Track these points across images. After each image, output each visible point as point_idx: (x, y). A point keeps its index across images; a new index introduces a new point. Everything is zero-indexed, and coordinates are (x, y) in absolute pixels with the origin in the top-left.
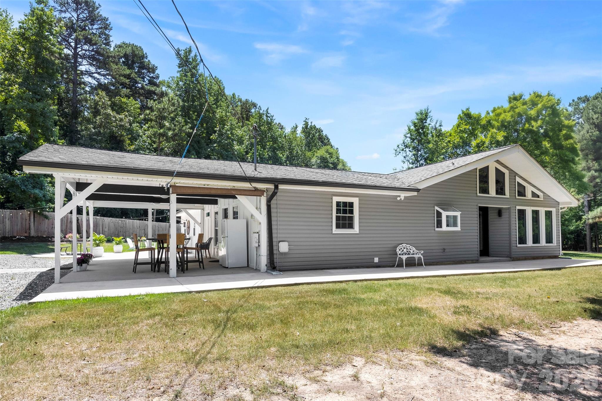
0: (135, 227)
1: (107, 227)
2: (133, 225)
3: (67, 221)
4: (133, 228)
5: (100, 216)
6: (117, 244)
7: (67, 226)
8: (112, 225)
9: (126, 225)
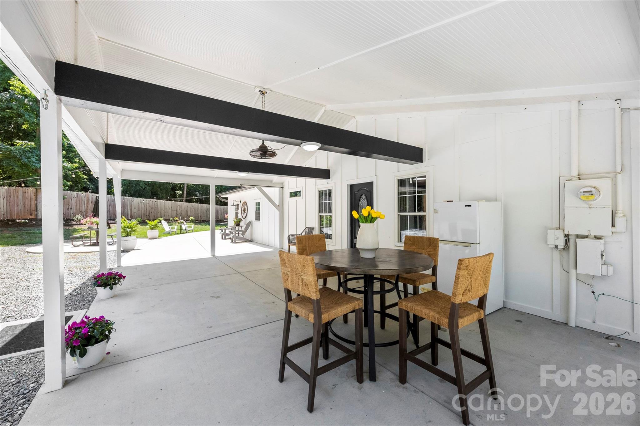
0: (167, 207)
1: (137, 208)
2: (165, 206)
3: (88, 201)
4: (165, 208)
5: (128, 196)
6: (152, 228)
7: (87, 207)
8: (142, 206)
9: (157, 205)
